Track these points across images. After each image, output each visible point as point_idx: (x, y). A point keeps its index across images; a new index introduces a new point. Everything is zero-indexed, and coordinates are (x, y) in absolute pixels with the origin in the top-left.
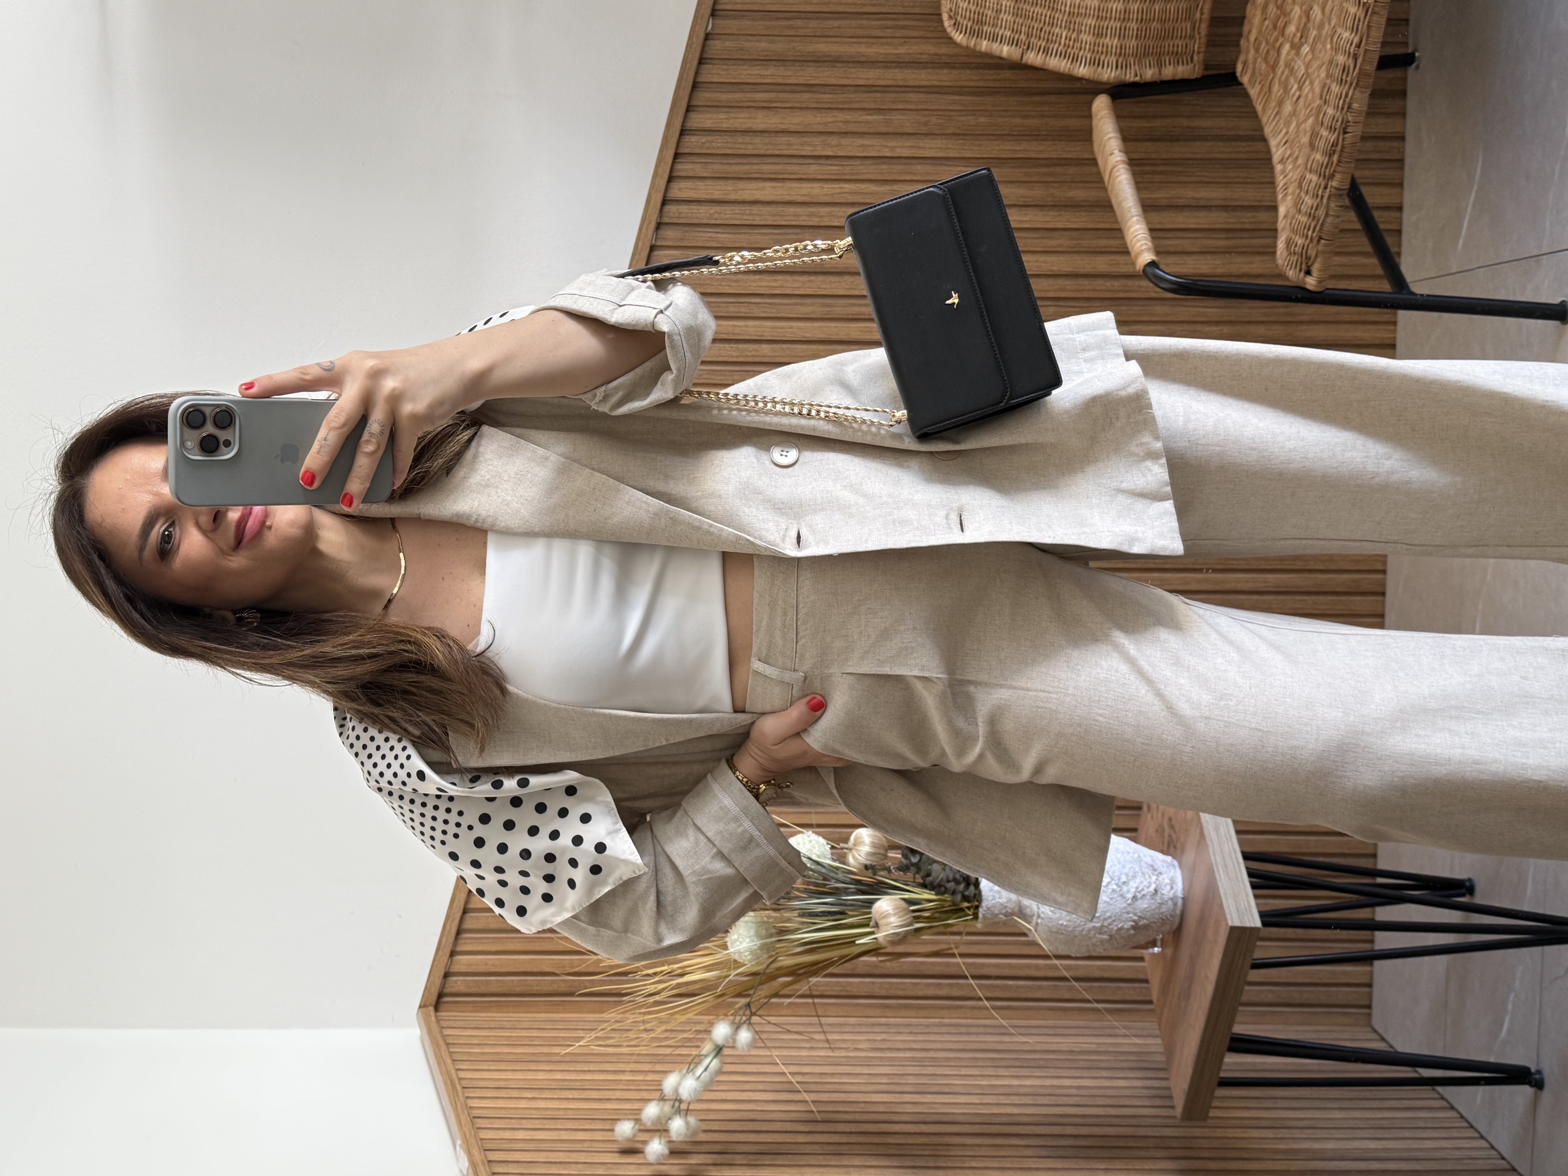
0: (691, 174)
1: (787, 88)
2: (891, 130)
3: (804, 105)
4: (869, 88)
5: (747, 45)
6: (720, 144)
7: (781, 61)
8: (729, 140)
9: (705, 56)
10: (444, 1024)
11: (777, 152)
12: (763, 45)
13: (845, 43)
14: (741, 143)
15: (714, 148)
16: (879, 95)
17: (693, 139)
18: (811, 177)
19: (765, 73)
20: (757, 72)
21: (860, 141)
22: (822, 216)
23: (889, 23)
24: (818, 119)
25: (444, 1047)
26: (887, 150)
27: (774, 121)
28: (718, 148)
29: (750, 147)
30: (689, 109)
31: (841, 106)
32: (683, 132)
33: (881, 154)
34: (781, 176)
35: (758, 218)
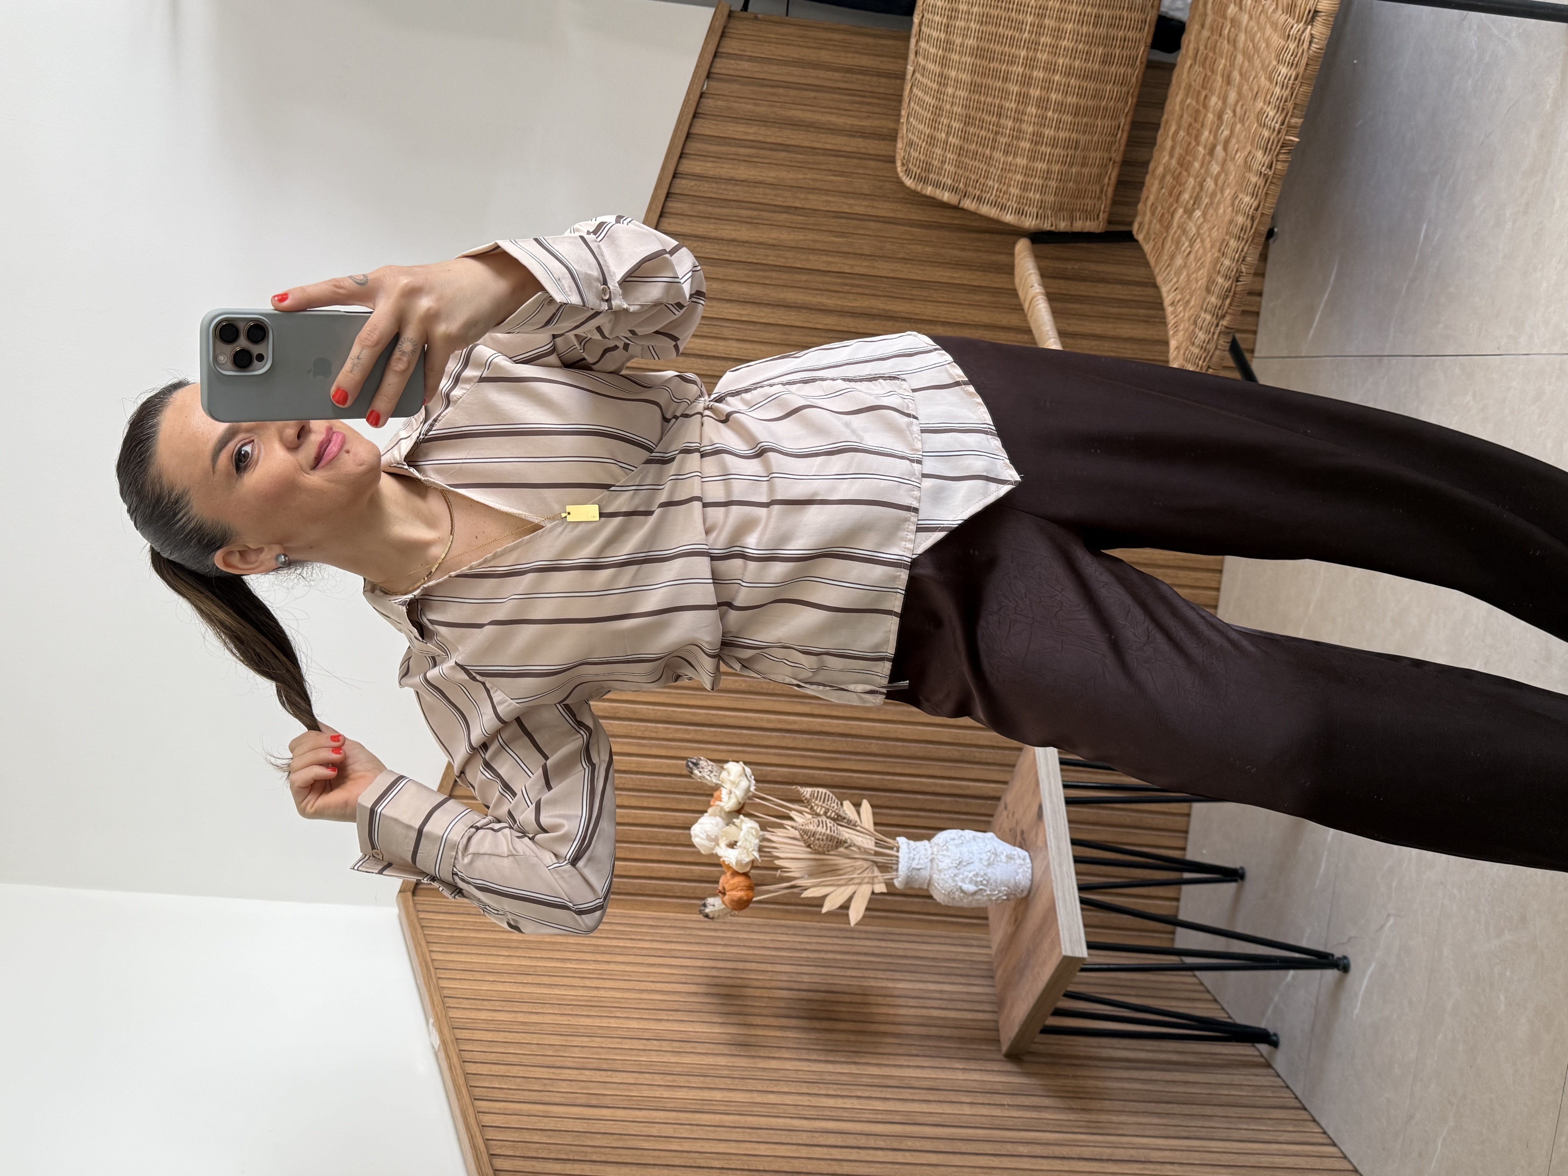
0: (679, 211)
1: (768, 146)
2: (851, 190)
3: (779, 162)
4: (836, 153)
5: (735, 105)
6: (706, 189)
7: (764, 121)
8: (714, 185)
9: (699, 111)
10: (419, 907)
11: (753, 200)
12: (749, 107)
13: (819, 112)
14: (725, 190)
15: (700, 191)
16: (842, 159)
17: (683, 182)
18: (781, 224)
19: (750, 130)
20: (742, 129)
21: (824, 198)
22: (787, 258)
23: (857, 99)
24: (791, 175)
25: (419, 930)
26: (846, 207)
27: (752, 173)
28: (704, 191)
29: (731, 193)
30: (681, 156)
31: (810, 166)
32: (675, 176)
33: (841, 210)
34: (756, 221)
35: (733, 254)
